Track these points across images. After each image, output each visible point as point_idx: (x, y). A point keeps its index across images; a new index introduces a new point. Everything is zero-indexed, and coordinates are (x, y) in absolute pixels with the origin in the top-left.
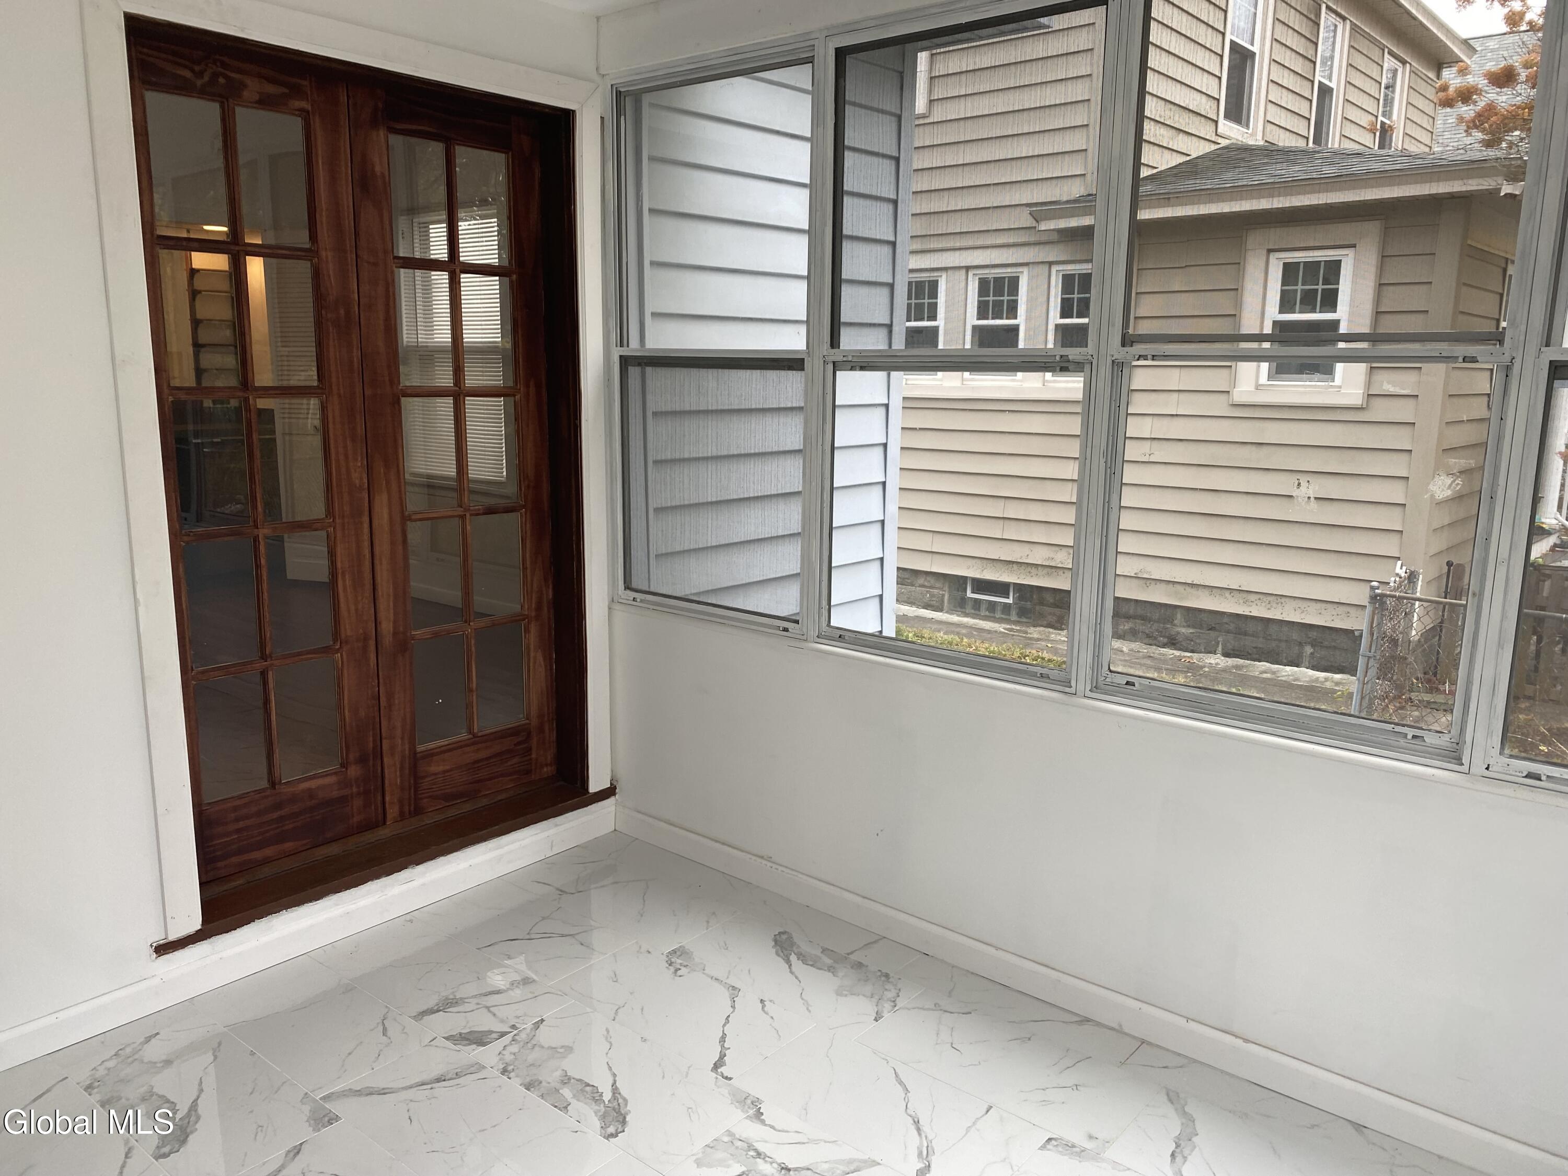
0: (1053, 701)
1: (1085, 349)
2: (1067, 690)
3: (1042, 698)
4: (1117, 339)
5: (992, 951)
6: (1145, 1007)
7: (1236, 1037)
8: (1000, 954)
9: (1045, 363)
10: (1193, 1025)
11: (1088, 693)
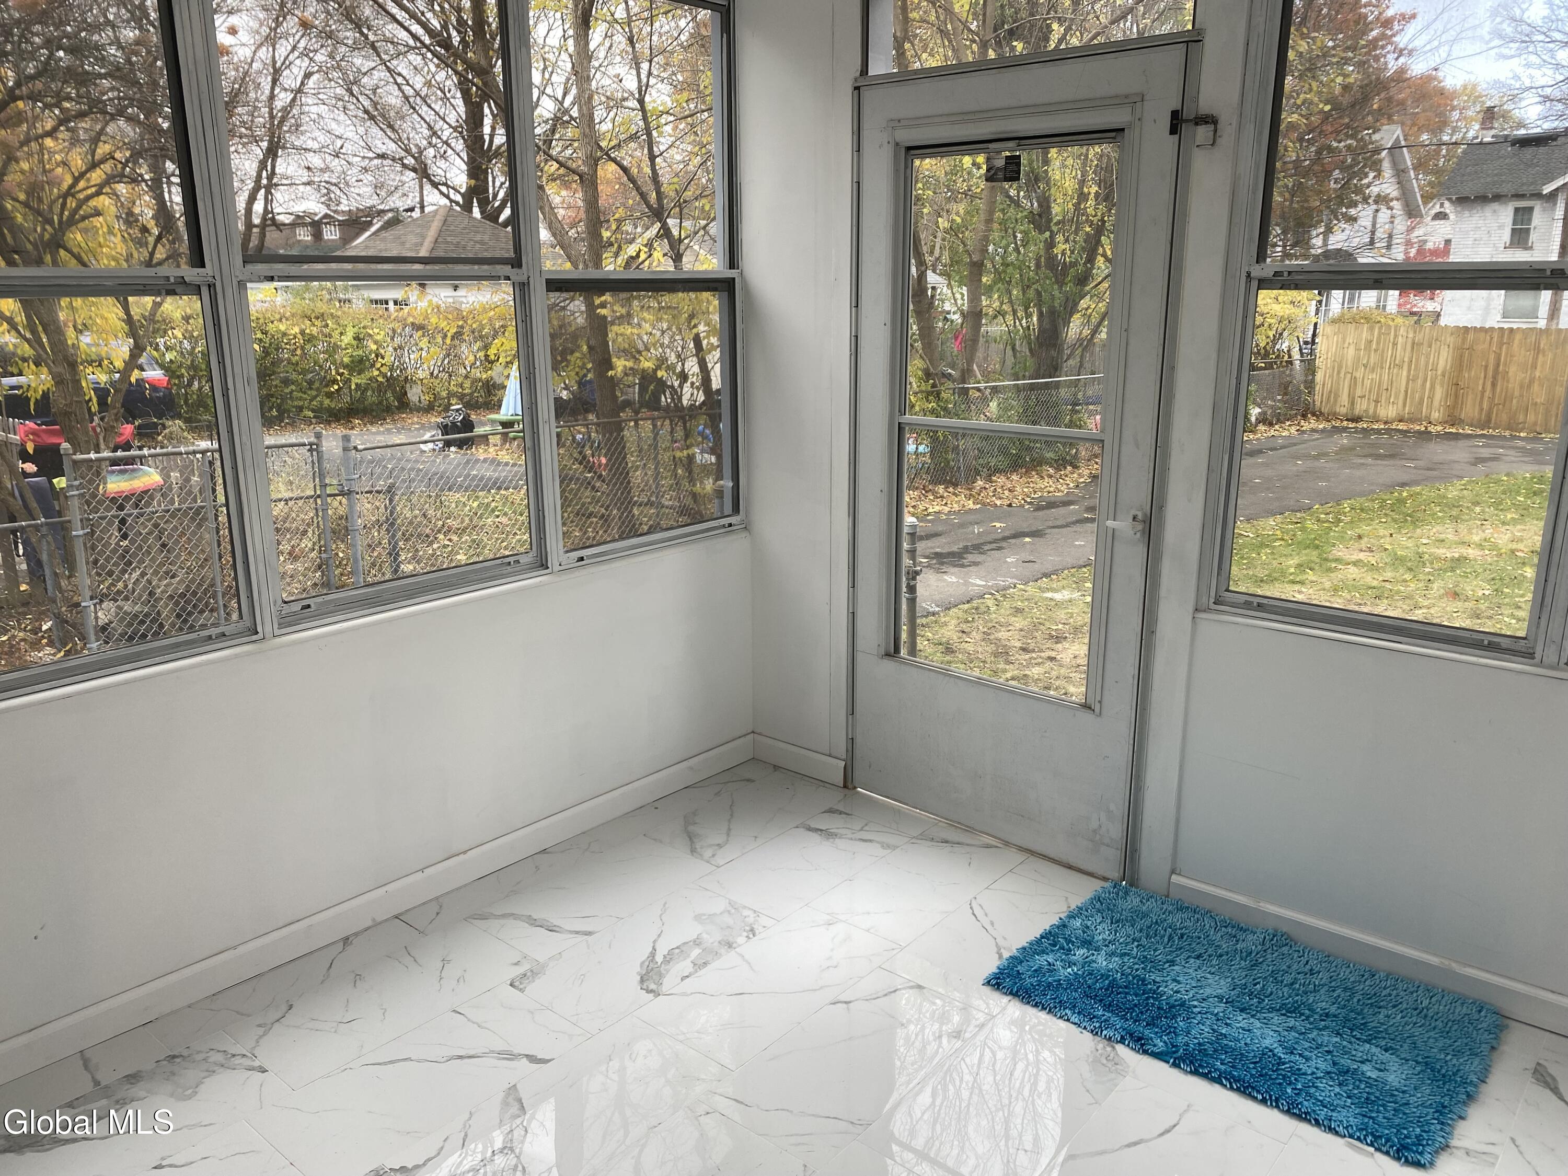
0: (248, 654)
1: (203, 269)
2: (254, 637)
3: (236, 656)
4: (239, 259)
5: (231, 953)
6: (389, 888)
7: (458, 855)
8: (242, 950)
9: (144, 285)
10: (428, 871)
11: (277, 632)
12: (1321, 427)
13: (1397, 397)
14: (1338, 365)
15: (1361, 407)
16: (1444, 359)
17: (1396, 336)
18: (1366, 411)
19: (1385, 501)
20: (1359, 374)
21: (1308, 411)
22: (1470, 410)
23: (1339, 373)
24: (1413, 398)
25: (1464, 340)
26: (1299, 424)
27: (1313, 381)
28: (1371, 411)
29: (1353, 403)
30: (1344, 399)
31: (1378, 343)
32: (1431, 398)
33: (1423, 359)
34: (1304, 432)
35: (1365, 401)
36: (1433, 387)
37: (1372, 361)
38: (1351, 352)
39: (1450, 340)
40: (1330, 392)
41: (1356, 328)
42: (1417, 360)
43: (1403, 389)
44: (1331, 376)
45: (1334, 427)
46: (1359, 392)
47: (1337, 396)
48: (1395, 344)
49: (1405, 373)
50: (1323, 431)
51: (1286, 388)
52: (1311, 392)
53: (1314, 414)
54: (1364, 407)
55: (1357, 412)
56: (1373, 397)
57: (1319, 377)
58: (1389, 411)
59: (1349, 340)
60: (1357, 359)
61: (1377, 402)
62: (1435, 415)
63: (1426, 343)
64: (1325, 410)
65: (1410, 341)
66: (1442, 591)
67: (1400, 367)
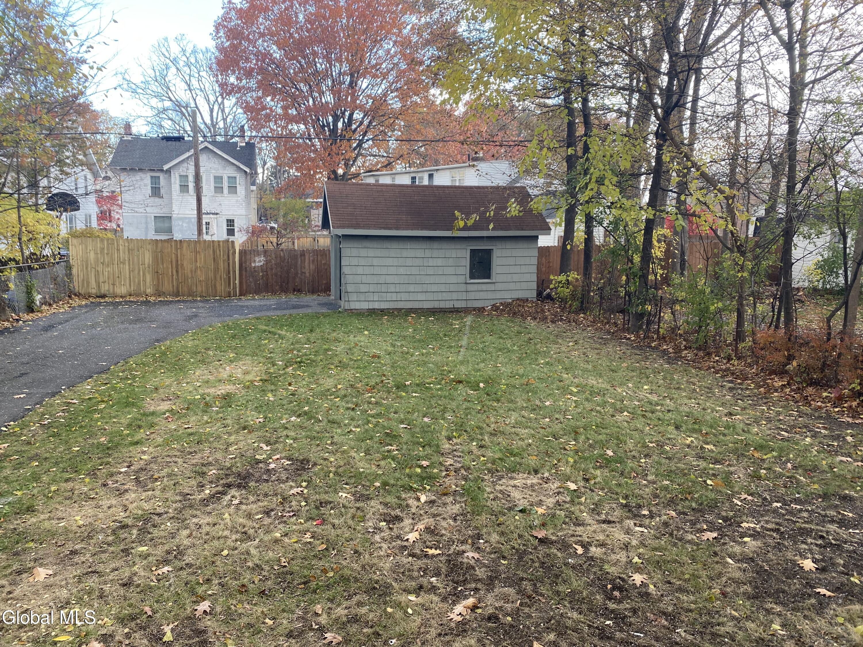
12: (84, 303)
13: (125, 281)
14: (86, 263)
15: (105, 288)
16: (148, 258)
17: (118, 245)
18: (108, 290)
19: (154, 355)
20: (100, 268)
21: (72, 294)
22: (167, 287)
23: (87, 268)
24: (134, 282)
25: (157, 246)
26: (68, 303)
27: (71, 274)
28: (111, 291)
29: (99, 286)
30: (93, 284)
31: (108, 249)
32: (145, 281)
33: (136, 258)
34: (74, 308)
35: (107, 285)
36: (144, 274)
37: (106, 260)
38: (92, 256)
39: (149, 247)
40: (83, 280)
41: (93, 241)
42: (133, 259)
43: (128, 276)
44: (82, 270)
45: (92, 302)
46: (101, 280)
47: (88, 283)
48: (118, 250)
49: (127, 267)
50: (86, 306)
51: (55, 280)
52: (71, 281)
53: (75, 295)
54: (107, 288)
55: (103, 292)
56: (111, 282)
57: (74, 271)
58: (122, 290)
59: (90, 247)
60: (97, 260)
61: (114, 285)
62: (149, 291)
63: (136, 250)
64: (82, 292)
65: (127, 248)
66: (237, 427)
67: (124, 263)
